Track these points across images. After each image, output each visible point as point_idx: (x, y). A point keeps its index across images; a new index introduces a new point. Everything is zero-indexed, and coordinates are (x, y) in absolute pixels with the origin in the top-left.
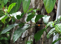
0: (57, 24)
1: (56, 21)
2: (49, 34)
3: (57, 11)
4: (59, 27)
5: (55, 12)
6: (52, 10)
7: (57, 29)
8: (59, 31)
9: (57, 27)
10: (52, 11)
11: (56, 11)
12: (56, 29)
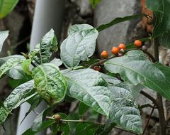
0: (40, 66)
1: (37, 54)
2: (9, 106)
3: (33, 8)
4: (51, 78)
5: (28, 11)
6: (15, 5)
7: (42, 83)
8: (51, 91)
9: (41, 77)
10: (15, 9)
11: (30, 9)
12: (37, 83)
